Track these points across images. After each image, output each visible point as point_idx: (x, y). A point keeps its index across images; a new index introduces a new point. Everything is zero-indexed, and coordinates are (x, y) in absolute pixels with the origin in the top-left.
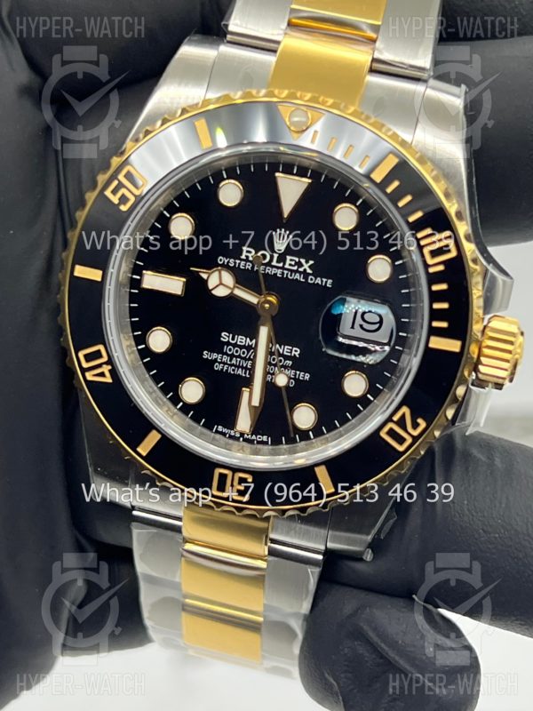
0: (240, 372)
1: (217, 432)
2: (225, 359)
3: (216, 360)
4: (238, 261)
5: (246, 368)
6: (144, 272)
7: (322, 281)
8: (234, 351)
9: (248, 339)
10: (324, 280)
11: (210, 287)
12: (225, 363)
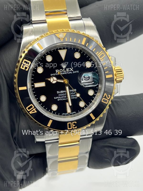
0: (64, 99)
1: (63, 115)
2: (60, 97)
3: (57, 98)
4: (55, 74)
5: (65, 98)
6: (34, 84)
7: (76, 72)
8: (61, 95)
9: (63, 91)
10: (77, 71)
11: (51, 82)
12: (60, 99)
